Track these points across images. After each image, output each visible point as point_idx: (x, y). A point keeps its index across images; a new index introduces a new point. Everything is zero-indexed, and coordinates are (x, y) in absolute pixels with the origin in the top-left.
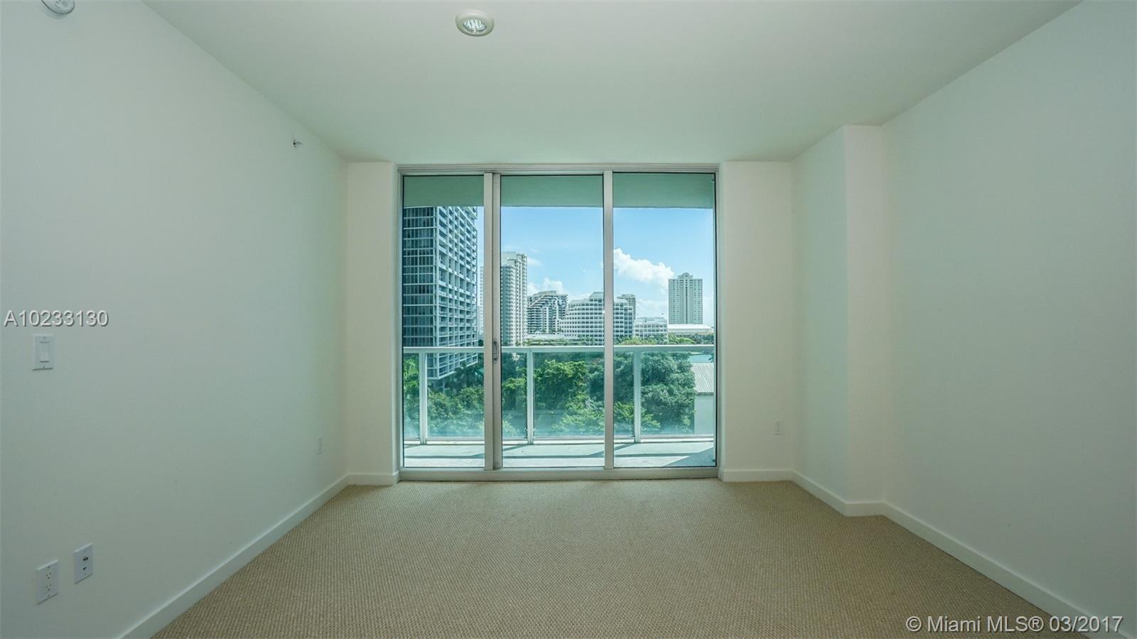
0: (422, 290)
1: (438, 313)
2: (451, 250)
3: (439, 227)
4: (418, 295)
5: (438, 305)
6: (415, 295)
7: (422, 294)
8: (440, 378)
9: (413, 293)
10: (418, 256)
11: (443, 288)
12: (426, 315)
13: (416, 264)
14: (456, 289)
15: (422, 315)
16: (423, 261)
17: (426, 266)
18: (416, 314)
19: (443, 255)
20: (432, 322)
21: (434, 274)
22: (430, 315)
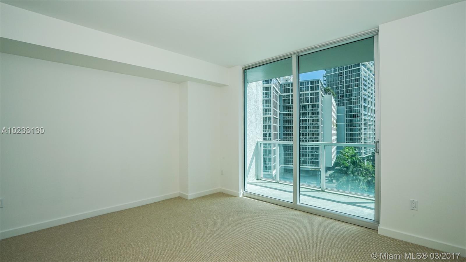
0: (354, 116)
1: (363, 127)
2: (369, 96)
3: (363, 87)
4: (353, 118)
5: (363, 123)
6: (351, 118)
7: (355, 118)
8: (364, 156)
9: (350, 117)
10: (353, 101)
11: (365, 115)
12: (357, 128)
13: (352, 105)
14: (372, 115)
15: (355, 128)
16: (355, 103)
17: (357, 105)
18: (352, 127)
19: (365, 99)
20: (360, 130)
21: (361, 108)
22: (359, 128)
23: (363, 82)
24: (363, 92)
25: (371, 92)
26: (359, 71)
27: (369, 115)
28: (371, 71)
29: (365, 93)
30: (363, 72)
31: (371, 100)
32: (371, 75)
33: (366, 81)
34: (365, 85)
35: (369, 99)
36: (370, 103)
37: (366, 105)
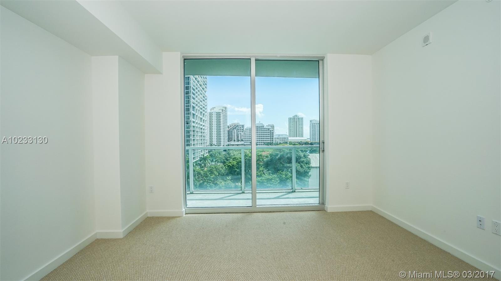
2: (197, 105)
3: (192, 95)
14: (199, 122)
20: (189, 137)
21: (190, 116)
22: (188, 134)
23: (192, 90)
24: (192, 100)
25: (198, 101)
26: (189, 80)
27: (197, 123)
28: (198, 81)
29: (194, 101)
30: (192, 81)
31: (199, 109)
32: (199, 85)
33: (194, 90)
34: (194, 94)
35: (196, 107)
36: (198, 111)
37: (194, 113)
